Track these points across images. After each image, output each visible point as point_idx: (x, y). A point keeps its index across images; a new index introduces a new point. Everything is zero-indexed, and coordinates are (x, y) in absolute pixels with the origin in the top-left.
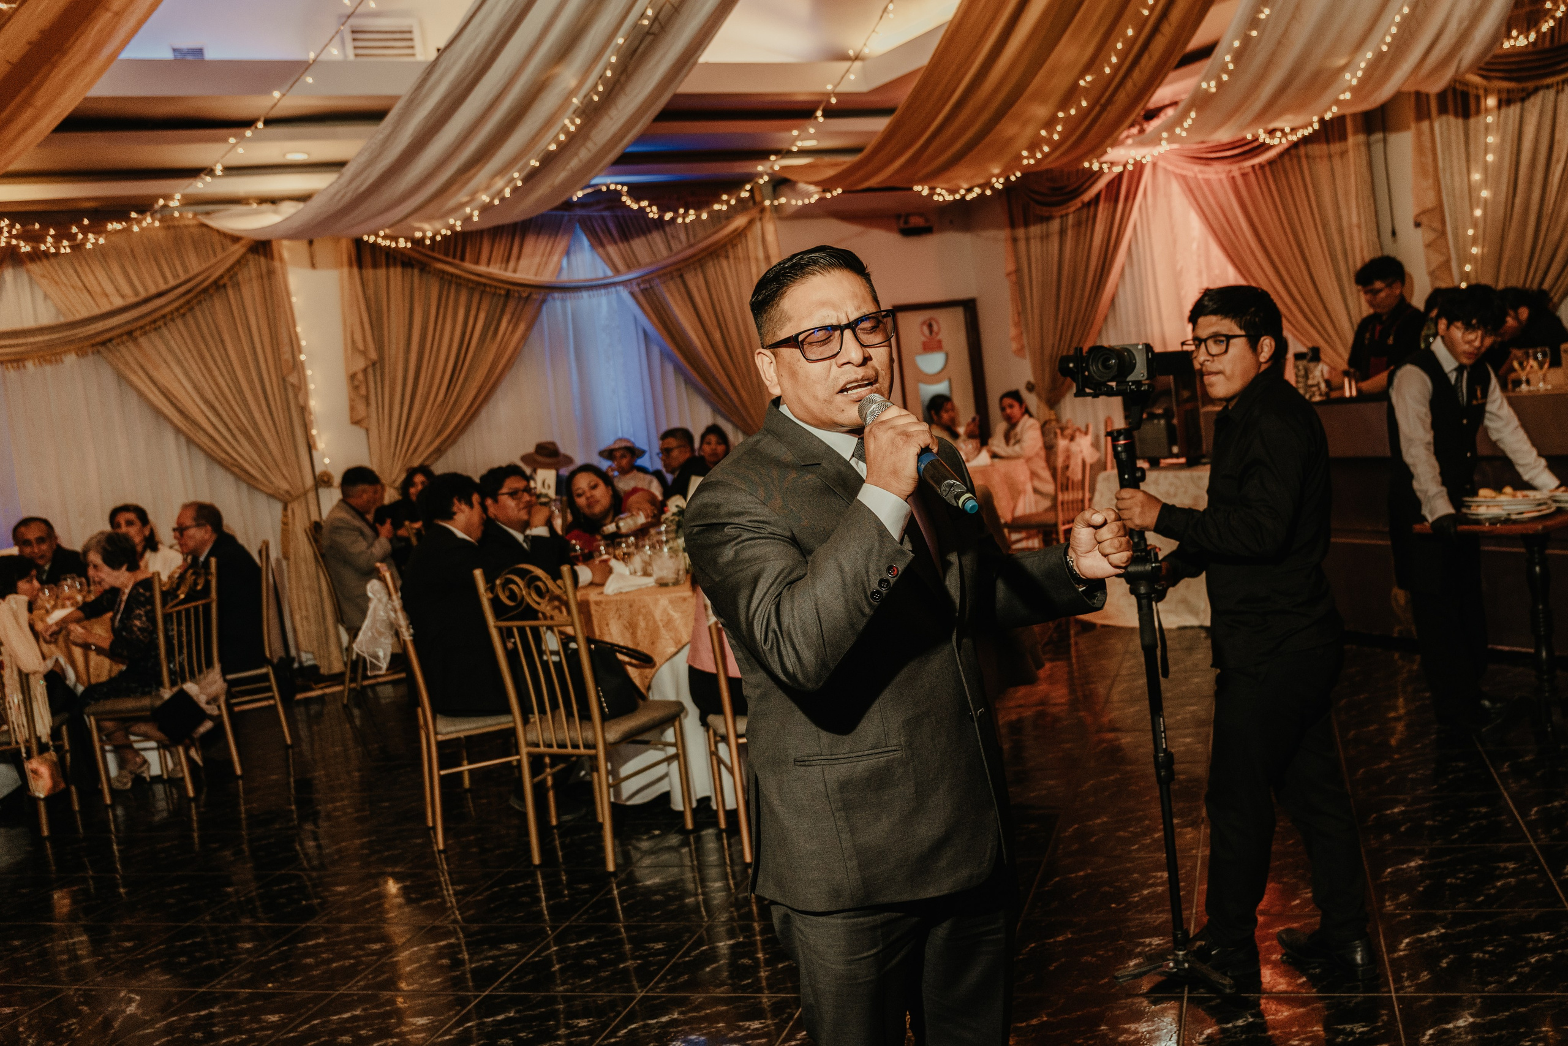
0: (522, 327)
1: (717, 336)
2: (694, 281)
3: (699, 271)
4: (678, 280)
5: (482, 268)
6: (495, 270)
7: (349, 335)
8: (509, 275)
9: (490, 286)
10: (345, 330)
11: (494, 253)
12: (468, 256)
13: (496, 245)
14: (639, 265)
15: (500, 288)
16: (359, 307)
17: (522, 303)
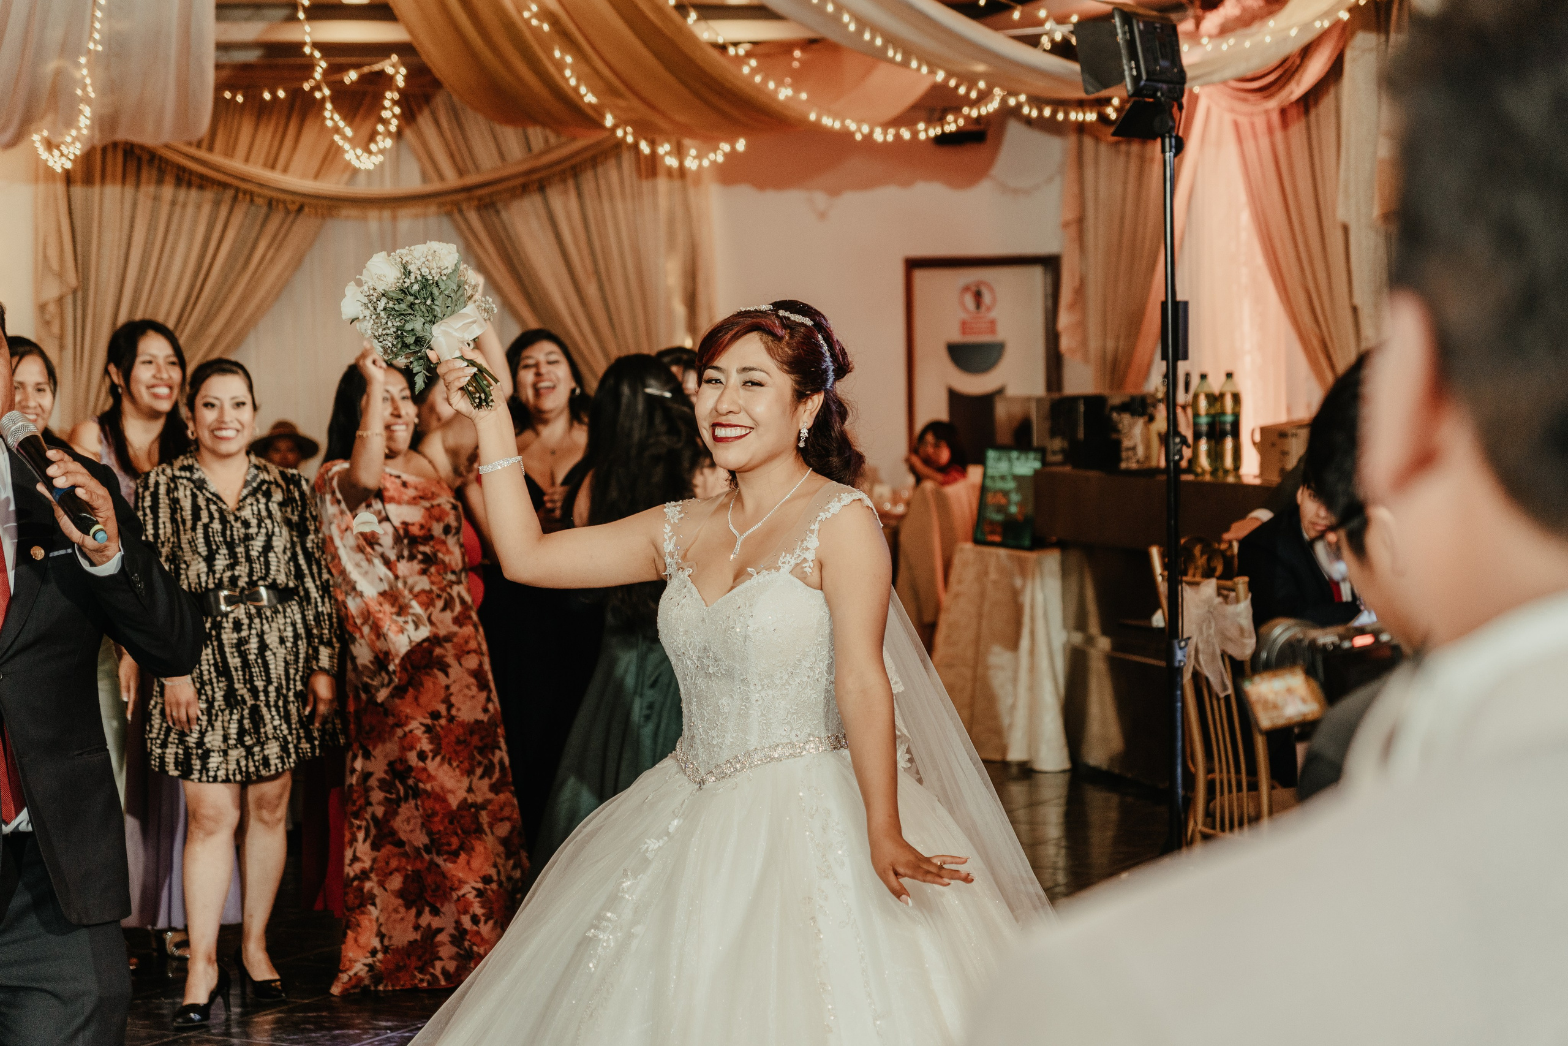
0: (287, 255)
1: (591, 290)
2: (563, 202)
3: (571, 183)
4: (537, 199)
5: (236, 164)
6: (256, 170)
7: (40, 249)
8: (276, 177)
9: (245, 192)
10: (36, 239)
11: (258, 142)
12: (219, 144)
13: (261, 130)
14: (477, 168)
15: (259, 195)
16: (57, 211)
17: (291, 217)
